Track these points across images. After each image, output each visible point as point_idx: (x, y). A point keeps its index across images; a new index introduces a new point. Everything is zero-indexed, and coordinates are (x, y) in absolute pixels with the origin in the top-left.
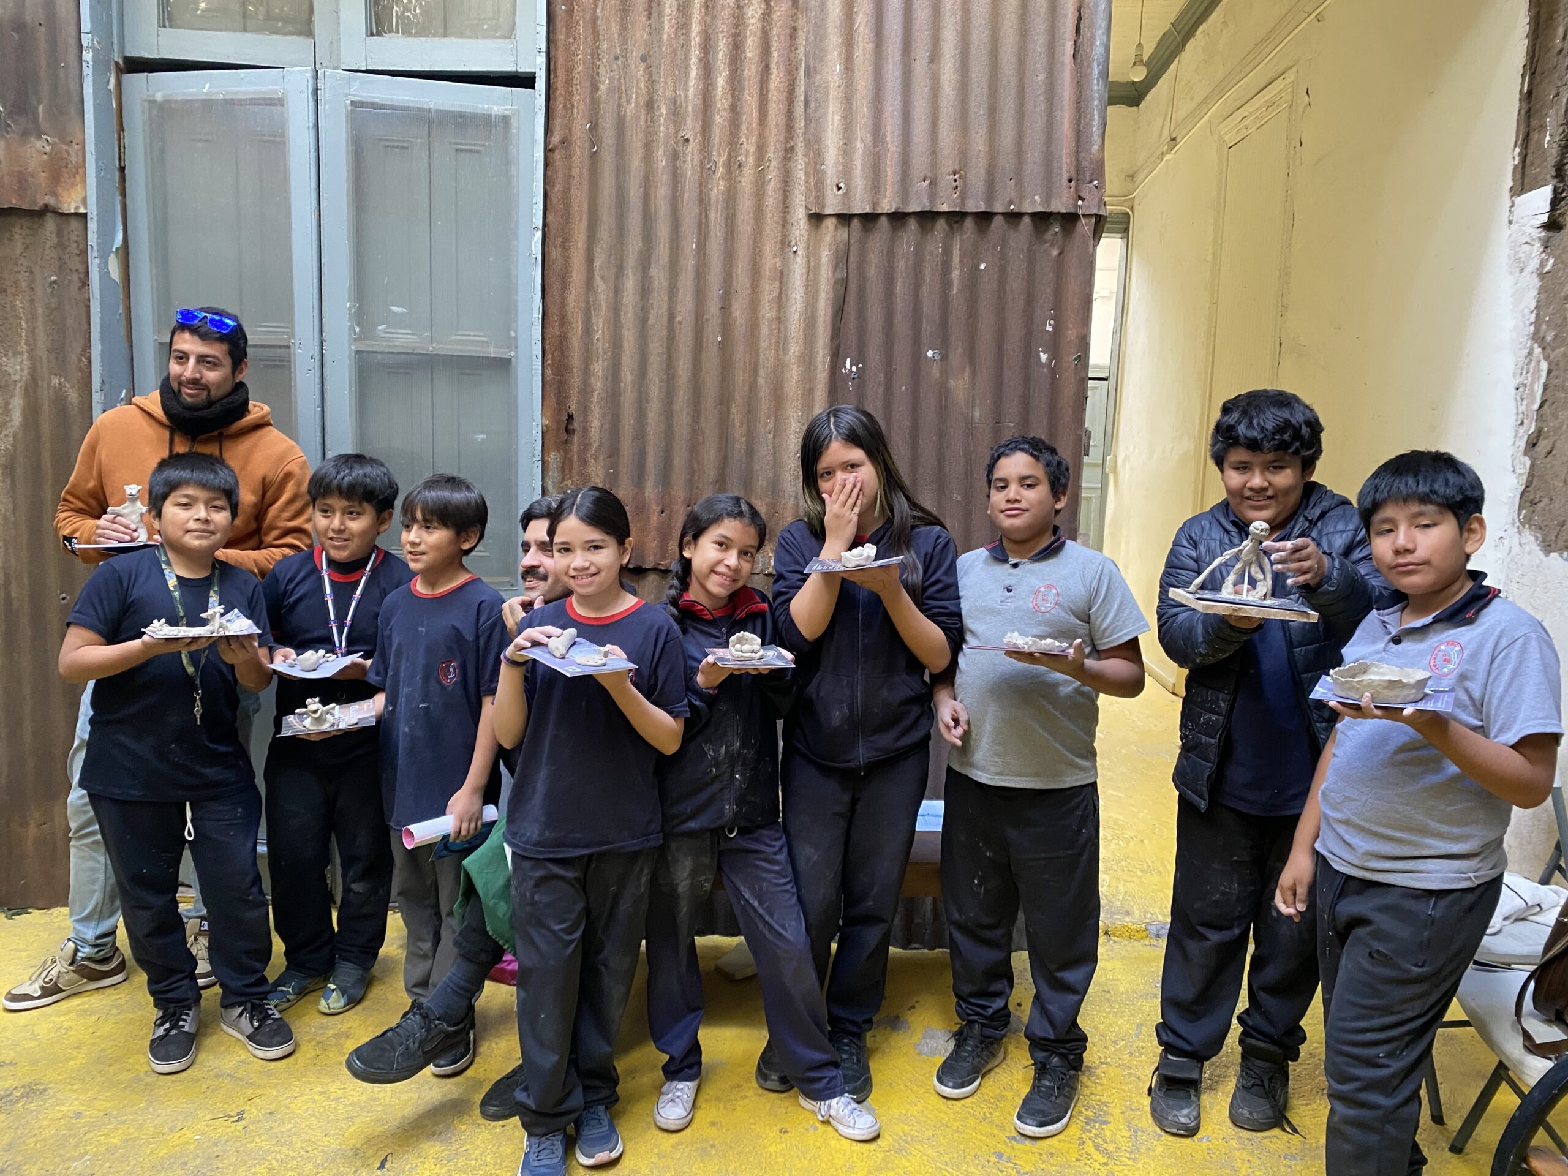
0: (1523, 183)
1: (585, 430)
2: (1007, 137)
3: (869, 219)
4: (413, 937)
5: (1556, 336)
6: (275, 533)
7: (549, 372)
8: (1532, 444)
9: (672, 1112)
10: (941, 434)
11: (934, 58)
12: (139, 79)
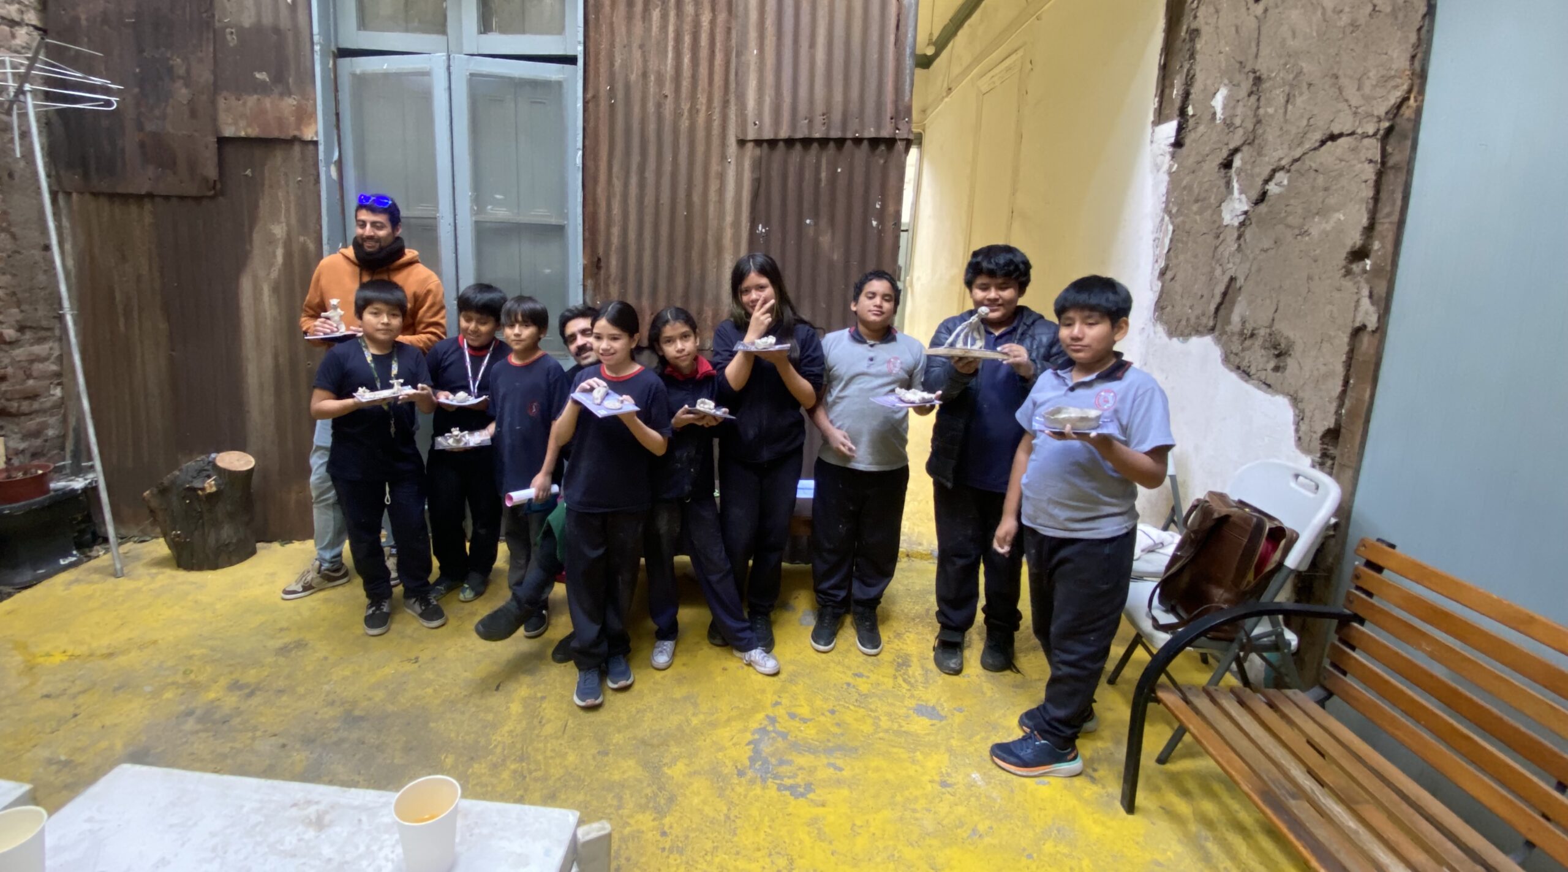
0: (1160, 117)
1: (608, 268)
2: (855, 93)
3: (772, 143)
4: (513, 557)
5: (1178, 211)
6: (422, 326)
7: (587, 234)
8: (1163, 273)
9: (661, 659)
10: (814, 268)
11: (812, 45)
12: (345, 63)
